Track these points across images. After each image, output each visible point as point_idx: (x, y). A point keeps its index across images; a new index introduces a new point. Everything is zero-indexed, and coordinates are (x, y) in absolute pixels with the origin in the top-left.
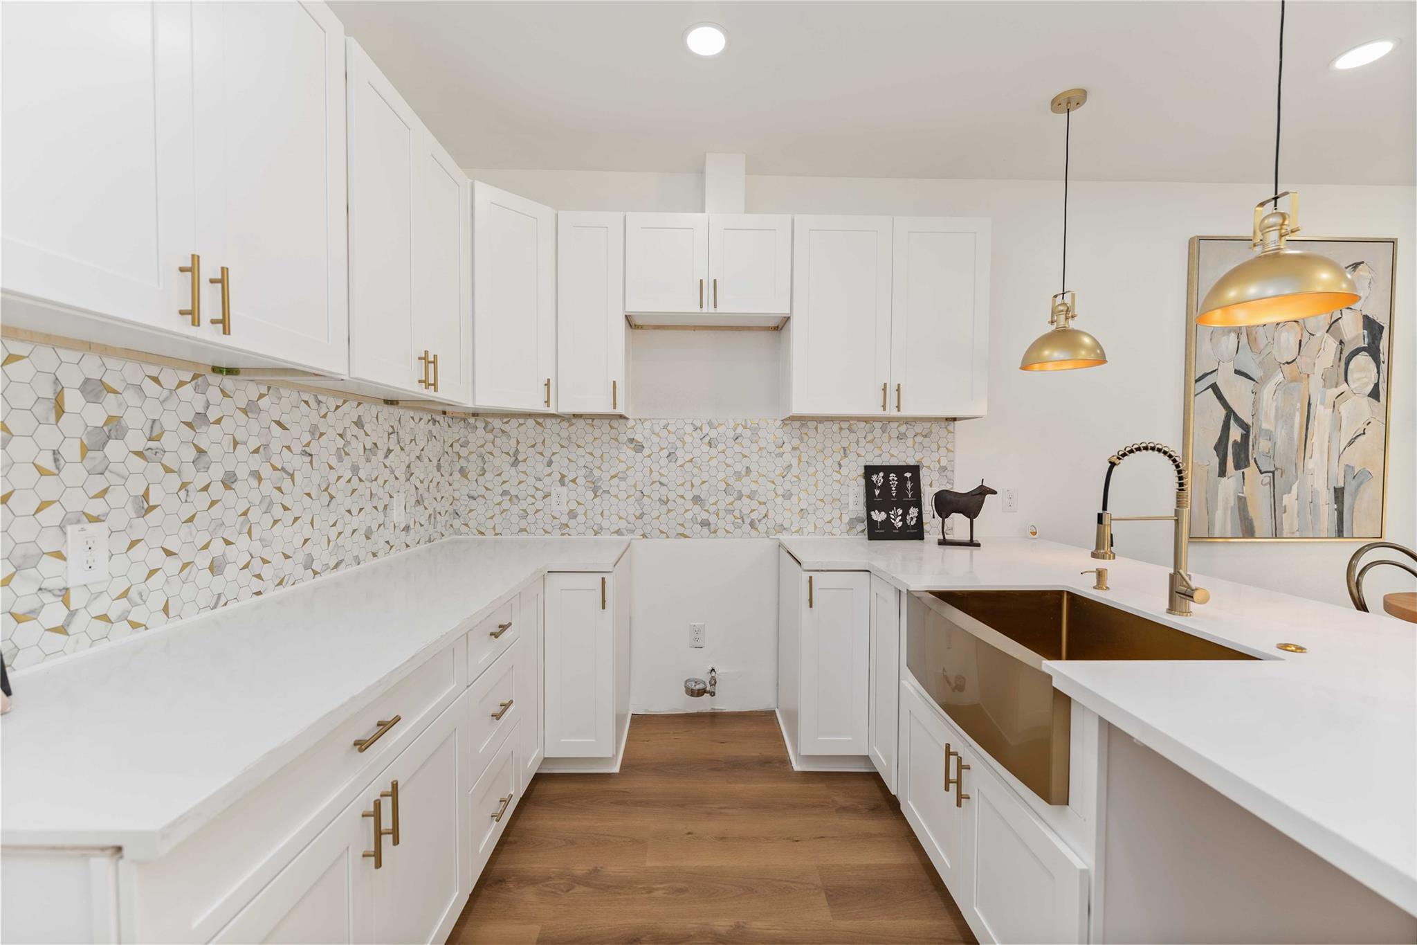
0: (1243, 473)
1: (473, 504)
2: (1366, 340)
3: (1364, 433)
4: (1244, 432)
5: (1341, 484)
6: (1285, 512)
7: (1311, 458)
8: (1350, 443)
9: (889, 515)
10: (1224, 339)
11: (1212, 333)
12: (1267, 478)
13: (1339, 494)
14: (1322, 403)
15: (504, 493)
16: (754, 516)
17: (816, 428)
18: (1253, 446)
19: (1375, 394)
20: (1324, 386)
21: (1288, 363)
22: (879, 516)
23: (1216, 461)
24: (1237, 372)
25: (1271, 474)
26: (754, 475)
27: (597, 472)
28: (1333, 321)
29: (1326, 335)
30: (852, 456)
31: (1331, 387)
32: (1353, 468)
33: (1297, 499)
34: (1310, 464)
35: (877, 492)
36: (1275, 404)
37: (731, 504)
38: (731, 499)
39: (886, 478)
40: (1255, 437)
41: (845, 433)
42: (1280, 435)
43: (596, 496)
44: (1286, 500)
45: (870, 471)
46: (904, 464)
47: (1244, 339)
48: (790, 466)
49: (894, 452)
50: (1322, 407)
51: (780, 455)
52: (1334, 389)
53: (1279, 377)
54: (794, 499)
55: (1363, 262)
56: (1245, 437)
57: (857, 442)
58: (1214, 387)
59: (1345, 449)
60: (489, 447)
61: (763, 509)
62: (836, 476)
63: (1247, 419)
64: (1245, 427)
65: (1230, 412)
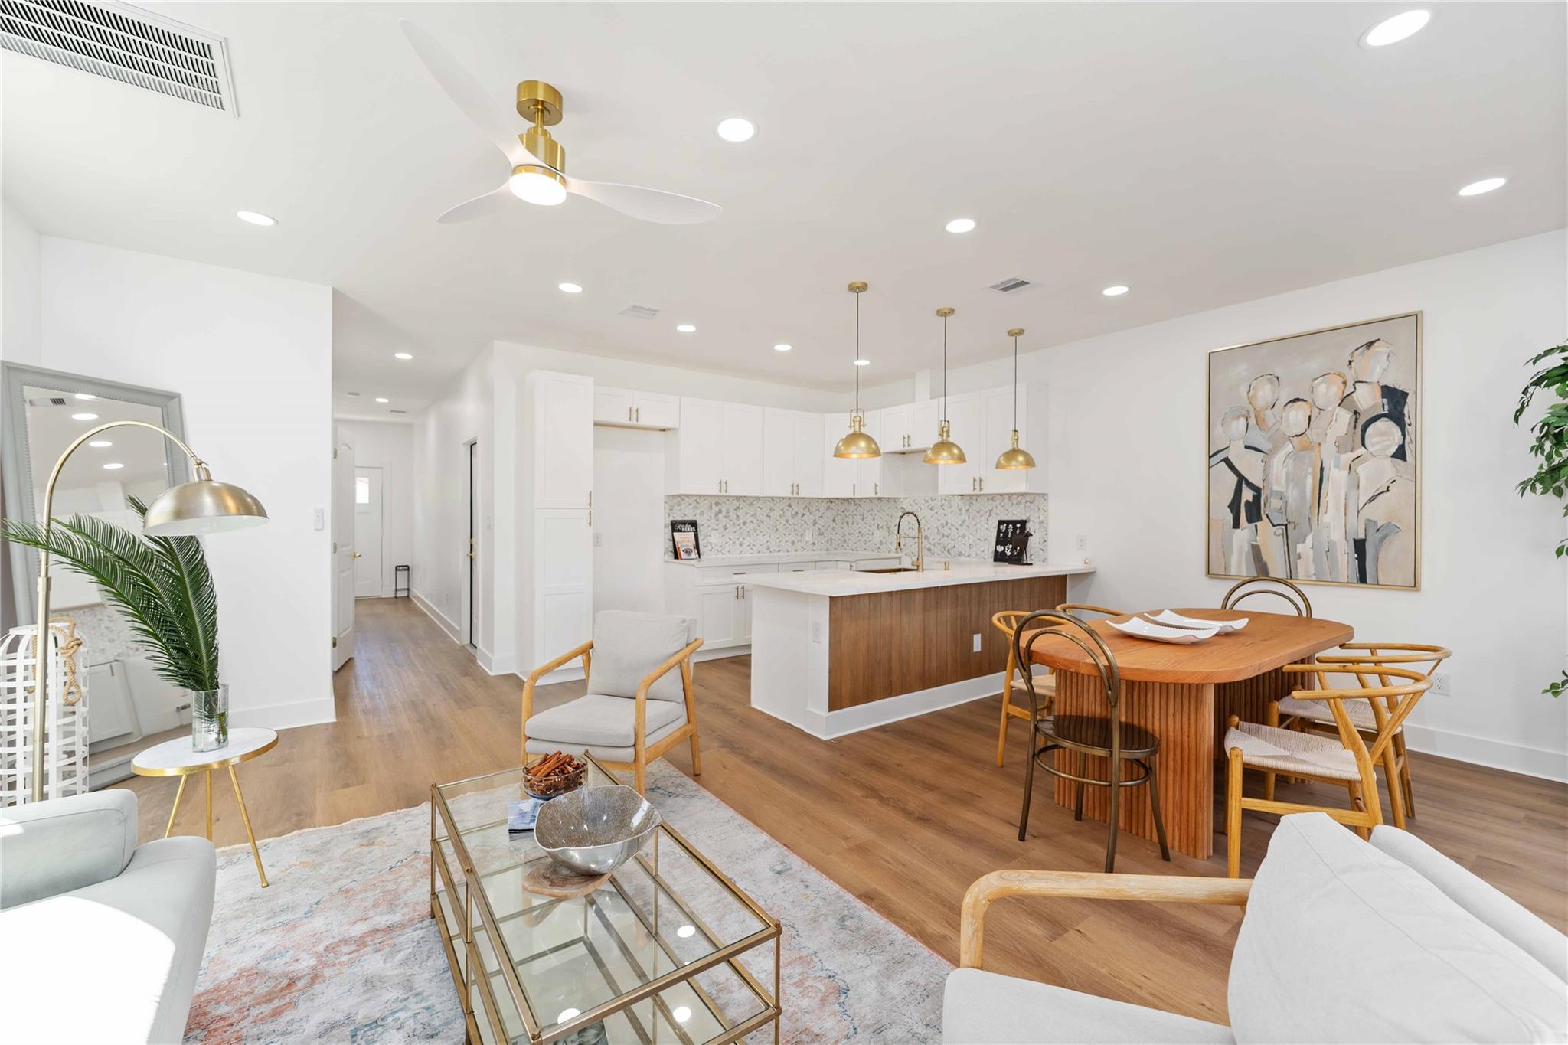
0: (1256, 526)
1: (850, 536)
2: (1386, 407)
3: (1388, 491)
4: (1255, 494)
5: (1362, 536)
6: (1300, 558)
7: (1326, 513)
8: (1371, 500)
9: (1005, 549)
10: (1234, 423)
11: (1223, 420)
12: (1280, 530)
13: (1360, 546)
14: (1337, 466)
15: (860, 532)
16: (949, 546)
17: (977, 500)
18: (1265, 504)
19: (1400, 454)
20: (1338, 452)
21: (1297, 436)
22: (1000, 549)
23: (1230, 517)
24: (1246, 447)
25: (1284, 527)
26: (949, 525)
27: (890, 523)
28: (1345, 395)
29: (1338, 408)
30: (994, 515)
31: (1346, 452)
32: (1375, 523)
33: (1312, 548)
34: (1326, 519)
35: (1001, 535)
36: (1285, 470)
37: (940, 540)
38: (939, 537)
39: (1007, 527)
40: (1267, 497)
41: (990, 502)
42: (1292, 495)
43: (890, 535)
44: (1300, 548)
45: (1001, 523)
46: (1020, 519)
47: (1252, 421)
48: (964, 521)
49: (1015, 512)
50: (1337, 470)
51: (960, 514)
52: (1350, 454)
53: (1289, 448)
54: (967, 538)
55: (1379, 340)
56: (1257, 498)
57: (996, 507)
58: (1227, 461)
59: (1364, 505)
60: (855, 512)
61: (953, 543)
62: (986, 526)
63: (1258, 483)
64: (1257, 491)
65: (1241, 479)
